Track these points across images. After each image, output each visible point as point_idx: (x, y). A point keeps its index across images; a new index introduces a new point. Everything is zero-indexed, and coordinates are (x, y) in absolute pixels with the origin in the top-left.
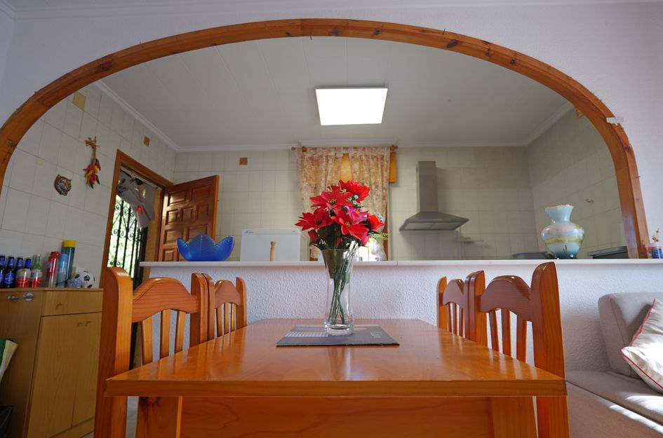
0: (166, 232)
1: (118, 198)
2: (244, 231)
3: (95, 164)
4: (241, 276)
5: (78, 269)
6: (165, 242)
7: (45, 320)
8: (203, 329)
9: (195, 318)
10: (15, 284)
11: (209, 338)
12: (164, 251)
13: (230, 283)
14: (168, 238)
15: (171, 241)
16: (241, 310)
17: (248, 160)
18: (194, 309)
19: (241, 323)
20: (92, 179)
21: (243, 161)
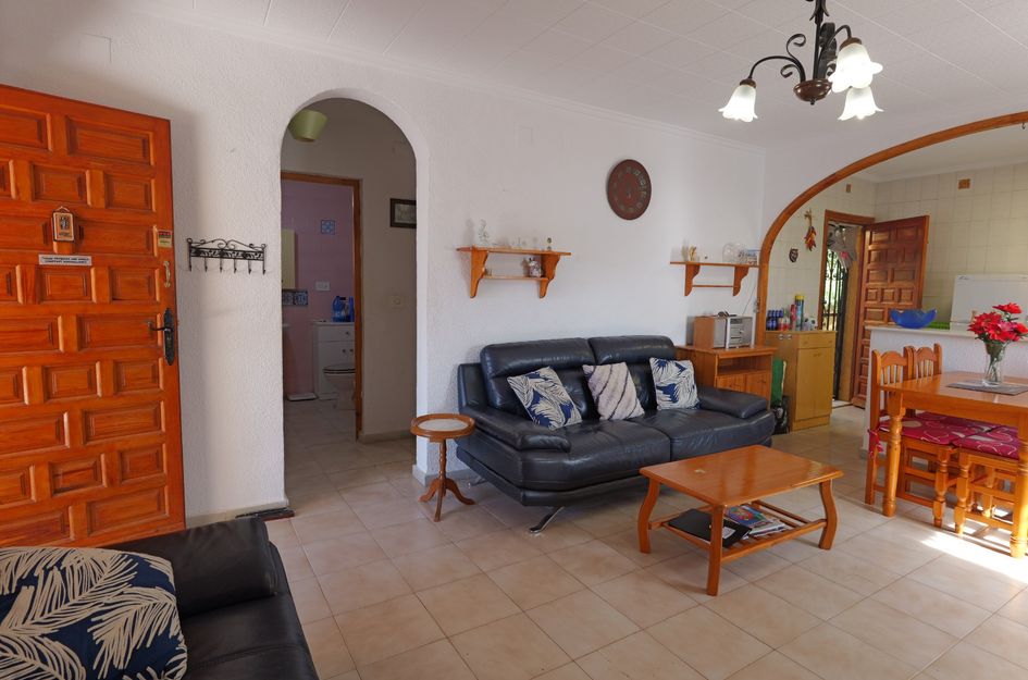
0: (868, 271)
1: (830, 252)
2: (957, 277)
3: (812, 231)
4: (939, 342)
5: (806, 315)
6: (868, 281)
7: (800, 352)
8: (910, 373)
9: (905, 368)
10: (777, 328)
11: (913, 378)
12: (867, 290)
13: (928, 349)
14: (871, 278)
15: (873, 281)
16: (937, 365)
17: (971, 182)
18: (905, 364)
19: (937, 371)
20: (810, 244)
21: (964, 184)
